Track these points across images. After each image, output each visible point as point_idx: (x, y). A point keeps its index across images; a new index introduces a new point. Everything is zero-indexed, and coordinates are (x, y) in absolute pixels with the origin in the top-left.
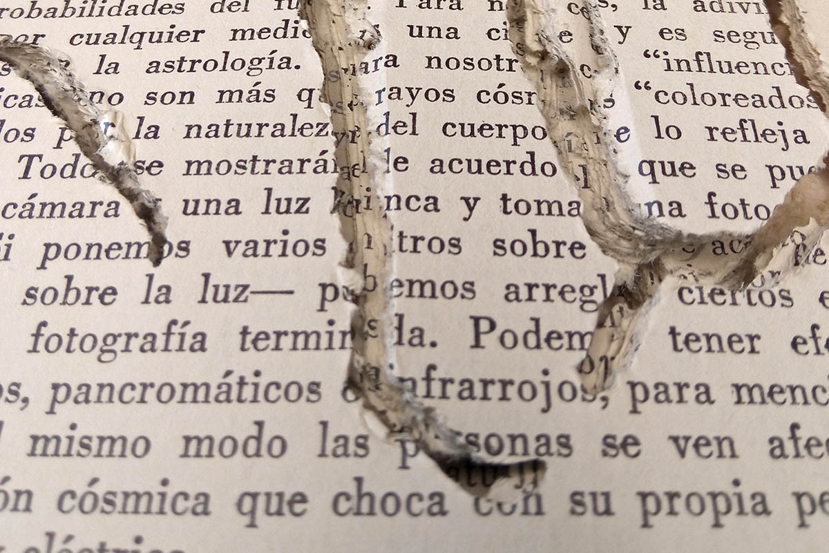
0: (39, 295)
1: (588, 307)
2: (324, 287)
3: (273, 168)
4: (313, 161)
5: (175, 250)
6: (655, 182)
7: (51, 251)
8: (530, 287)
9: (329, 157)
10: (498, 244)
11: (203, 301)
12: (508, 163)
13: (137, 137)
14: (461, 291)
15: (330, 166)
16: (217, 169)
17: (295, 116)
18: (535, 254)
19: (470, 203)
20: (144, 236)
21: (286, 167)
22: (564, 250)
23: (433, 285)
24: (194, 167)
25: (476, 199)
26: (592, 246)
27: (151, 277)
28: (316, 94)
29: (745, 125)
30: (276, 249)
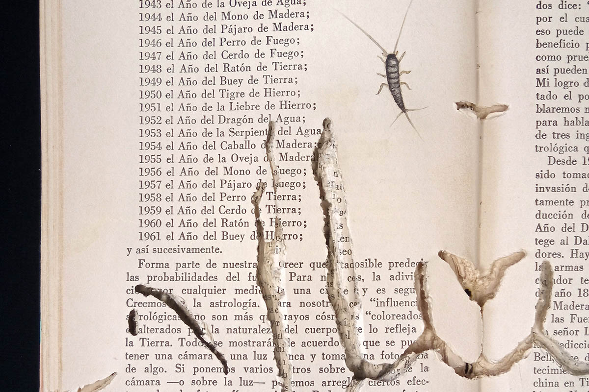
0: (196, 382)
1: (344, 387)
2: (273, 382)
3: (255, 344)
4: (267, 342)
5: (231, 370)
6: (367, 348)
7: (196, 370)
8: (329, 382)
9: (271, 341)
10: (321, 369)
11: (241, 385)
12: (325, 342)
13: (213, 333)
14: (310, 384)
15: (272, 344)
16: (239, 344)
17: (260, 326)
18: (331, 372)
19: (313, 356)
20: (222, 366)
21: (259, 344)
22: (339, 370)
23: (303, 382)
24: (232, 344)
25: (315, 355)
26: (347, 369)
27: (226, 378)
28: (266, 317)
29: (398, 326)
30: (259, 370)
